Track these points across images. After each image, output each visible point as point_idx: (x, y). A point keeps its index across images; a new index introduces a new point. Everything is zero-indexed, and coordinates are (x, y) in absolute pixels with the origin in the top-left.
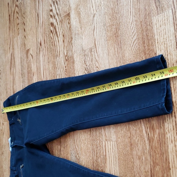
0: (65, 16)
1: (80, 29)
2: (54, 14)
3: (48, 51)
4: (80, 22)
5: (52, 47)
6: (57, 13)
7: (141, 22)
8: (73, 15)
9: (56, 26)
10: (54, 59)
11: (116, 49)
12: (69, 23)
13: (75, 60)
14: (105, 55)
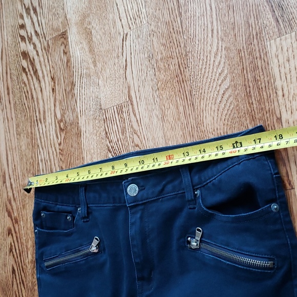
0: (55, 39)
1: (92, 66)
2: (29, 34)
3: (16, 110)
4: (91, 50)
5: (25, 101)
6: (36, 32)
7: (240, 51)
8: (74, 36)
9: (34, 59)
10: (31, 126)
11: (181, 109)
12: (65, 53)
13: (83, 129)
14: (155, 120)
